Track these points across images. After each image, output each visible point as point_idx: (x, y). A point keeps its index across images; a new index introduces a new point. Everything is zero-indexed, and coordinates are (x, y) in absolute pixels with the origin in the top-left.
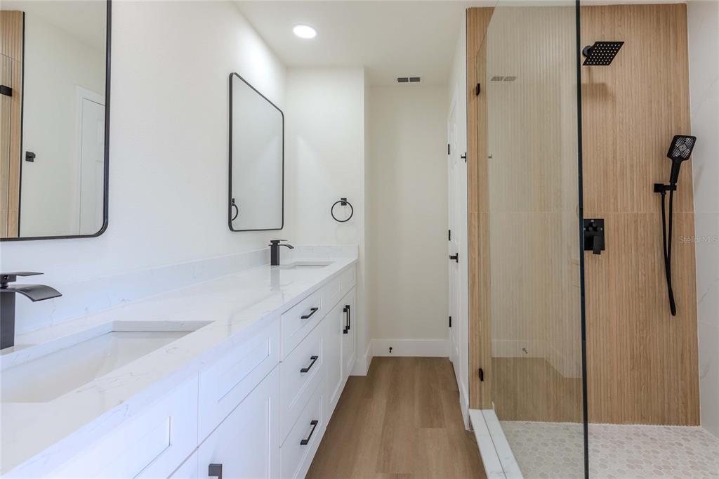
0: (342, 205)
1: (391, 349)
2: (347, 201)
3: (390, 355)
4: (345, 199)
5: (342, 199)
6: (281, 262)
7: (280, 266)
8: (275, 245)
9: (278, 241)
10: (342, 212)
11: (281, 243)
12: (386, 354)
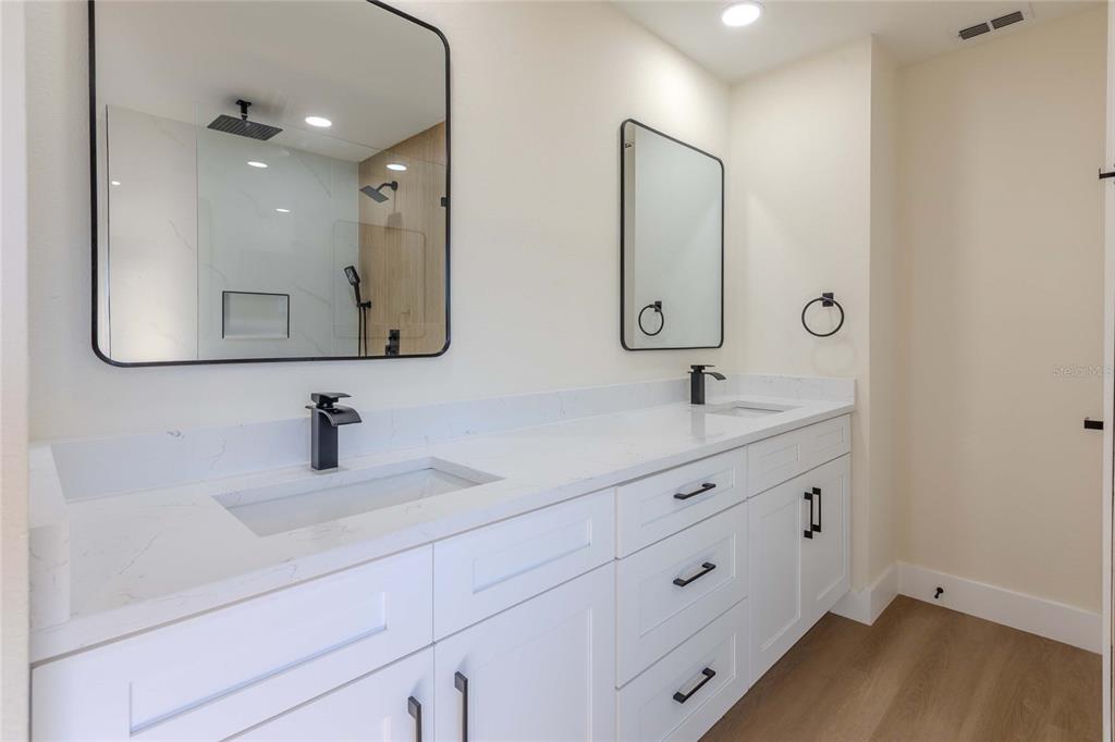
0: (824, 305)
1: (940, 591)
2: (835, 299)
3: (936, 602)
4: (831, 295)
5: (824, 295)
6: (707, 400)
7: (706, 406)
8: (698, 373)
9: (702, 367)
10: (822, 318)
11: (707, 370)
12: (927, 596)
